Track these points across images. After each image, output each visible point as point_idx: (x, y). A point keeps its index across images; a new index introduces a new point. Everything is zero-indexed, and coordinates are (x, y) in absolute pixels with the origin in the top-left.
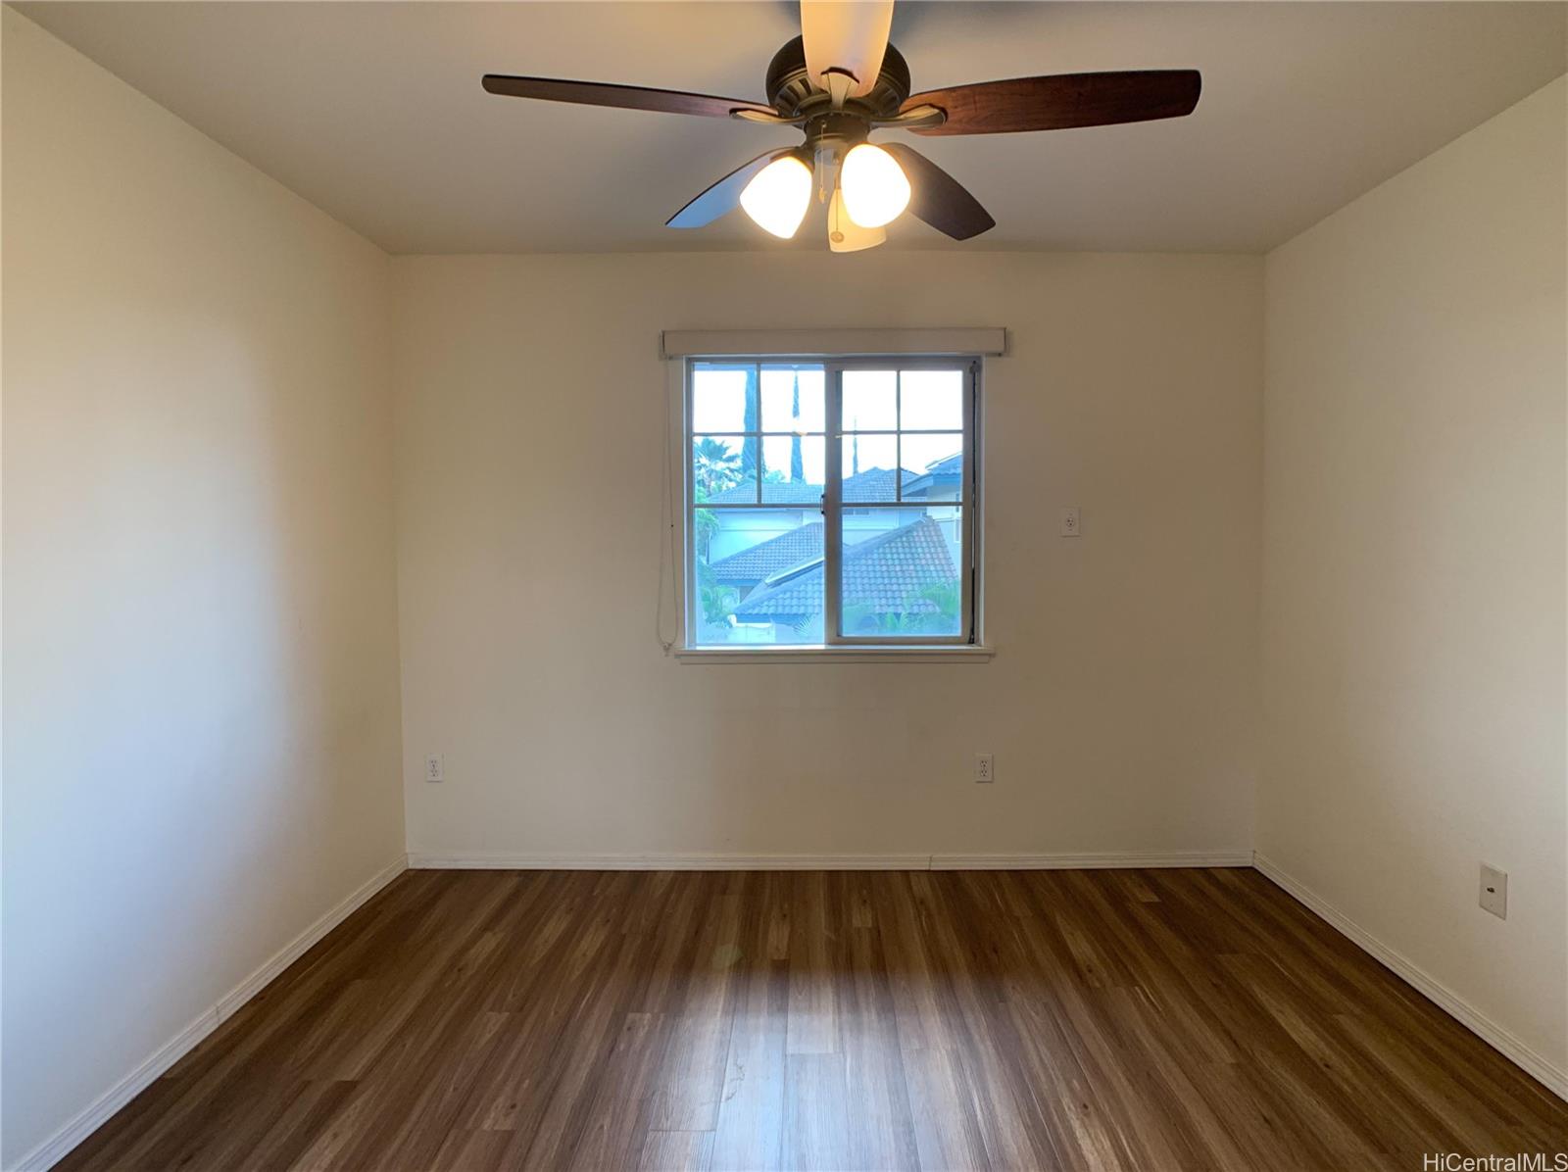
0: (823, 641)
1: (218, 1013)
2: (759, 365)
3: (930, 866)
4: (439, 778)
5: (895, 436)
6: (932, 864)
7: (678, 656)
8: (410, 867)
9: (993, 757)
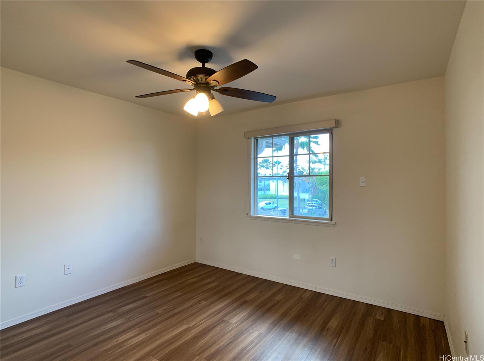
0: (288, 216)
1: (139, 279)
2: (273, 137)
3: (315, 290)
4: (202, 241)
5: (308, 155)
6: (316, 289)
7: (250, 217)
8: (196, 262)
9: (336, 258)
